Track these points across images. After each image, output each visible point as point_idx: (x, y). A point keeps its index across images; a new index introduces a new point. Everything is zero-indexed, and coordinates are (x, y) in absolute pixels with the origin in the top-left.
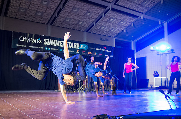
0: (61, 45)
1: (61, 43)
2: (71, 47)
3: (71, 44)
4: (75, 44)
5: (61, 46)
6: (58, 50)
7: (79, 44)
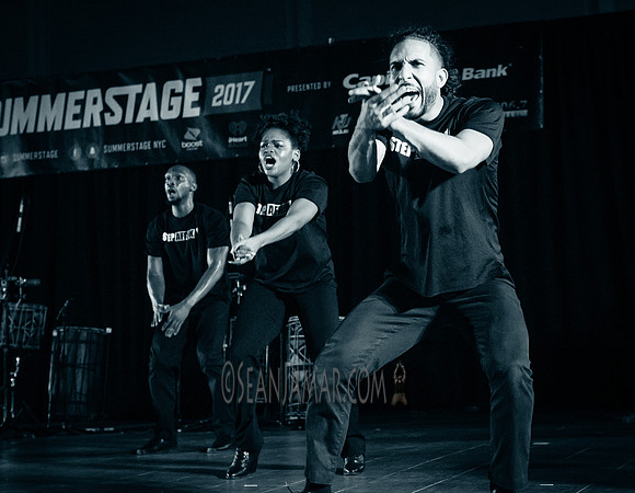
0: (75, 117)
1: (77, 103)
2: (140, 119)
3: (139, 97)
4: (168, 86)
5: (77, 125)
6: (53, 154)
7: (198, 82)
